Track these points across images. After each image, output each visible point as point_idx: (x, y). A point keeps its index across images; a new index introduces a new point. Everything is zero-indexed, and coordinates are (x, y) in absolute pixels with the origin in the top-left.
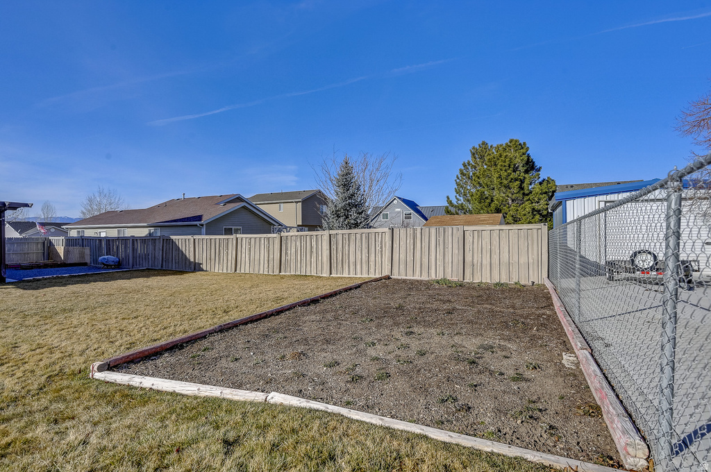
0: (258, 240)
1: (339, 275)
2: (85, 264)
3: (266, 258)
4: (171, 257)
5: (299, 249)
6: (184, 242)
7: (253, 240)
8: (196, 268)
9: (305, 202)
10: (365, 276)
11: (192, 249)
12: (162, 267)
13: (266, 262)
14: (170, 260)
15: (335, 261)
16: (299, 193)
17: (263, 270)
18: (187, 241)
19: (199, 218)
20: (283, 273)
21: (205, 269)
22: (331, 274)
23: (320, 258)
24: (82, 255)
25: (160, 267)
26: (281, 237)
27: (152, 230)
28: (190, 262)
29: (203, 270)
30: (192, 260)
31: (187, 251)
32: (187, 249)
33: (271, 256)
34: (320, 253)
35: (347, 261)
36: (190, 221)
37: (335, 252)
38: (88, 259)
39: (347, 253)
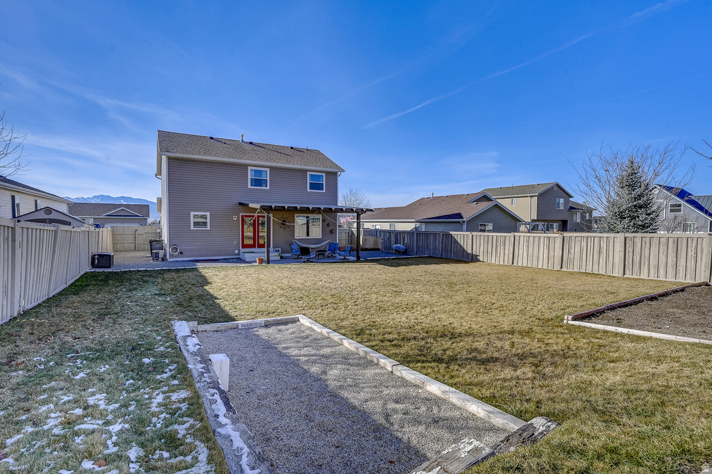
0: (536, 239)
1: (633, 277)
2: (378, 249)
3: (546, 255)
4: (449, 248)
5: (585, 248)
6: (462, 237)
7: (531, 239)
8: (473, 259)
9: (540, 196)
10: (670, 279)
11: (470, 243)
12: (442, 255)
13: (546, 259)
14: (449, 250)
15: (631, 262)
16: (533, 186)
17: (542, 264)
18: (465, 236)
19: (459, 216)
20: (564, 269)
21: (481, 260)
22: (624, 274)
23: (611, 259)
24: (376, 243)
25: (440, 256)
26: (564, 237)
27: (418, 225)
28: (468, 254)
29: (480, 261)
30: (470, 252)
31: (465, 245)
32: (465, 243)
33: (551, 254)
34: (611, 254)
35: (647, 264)
36: (452, 218)
37: (631, 254)
38: (380, 246)
39: (647, 255)
